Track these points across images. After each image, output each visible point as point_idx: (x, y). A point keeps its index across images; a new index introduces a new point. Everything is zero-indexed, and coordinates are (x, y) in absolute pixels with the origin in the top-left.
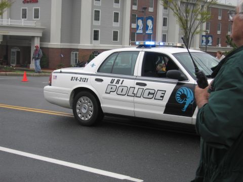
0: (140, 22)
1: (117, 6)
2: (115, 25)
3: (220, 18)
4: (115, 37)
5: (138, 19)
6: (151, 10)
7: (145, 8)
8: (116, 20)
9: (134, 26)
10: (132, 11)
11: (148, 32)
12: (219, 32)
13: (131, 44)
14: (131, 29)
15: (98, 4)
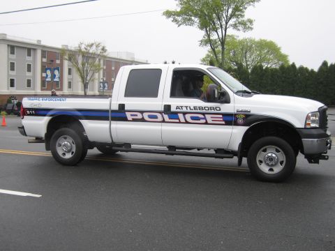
0: (49, 72)
1: (29, 59)
2: (28, 74)
3: (113, 68)
4: (29, 84)
5: (47, 69)
6: (58, 62)
7: (52, 61)
8: (29, 70)
9: (44, 75)
10: (42, 62)
11: (56, 80)
12: (113, 79)
13: (42, 90)
14: (42, 77)
15: (13, 57)
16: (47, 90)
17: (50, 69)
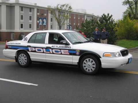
0: (41, 20)
1: (31, 13)
2: (30, 21)
3: (75, 18)
4: (30, 27)
5: (39, 19)
6: (45, 15)
7: (42, 14)
8: (30, 19)
9: (38, 22)
10: (37, 15)
11: (44, 24)
12: (74, 24)
13: (37, 29)
14: (37, 23)
15: (22, 12)
16: (39, 30)
17: (41, 19)
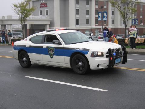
1: (88, 6)
2: (88, 16)
3: (141, 10)
4: (87, 23)
6: (105, 7)
7: (102, 7)
8: (87, 14)
9: (97, 16)
10: (95, 8)
11: (104, 19)
12: (141, 17)
13: (95, 26)
14: (95, 18)
15: (78, 6)
16: (99, 25)
17: (101, 12)
